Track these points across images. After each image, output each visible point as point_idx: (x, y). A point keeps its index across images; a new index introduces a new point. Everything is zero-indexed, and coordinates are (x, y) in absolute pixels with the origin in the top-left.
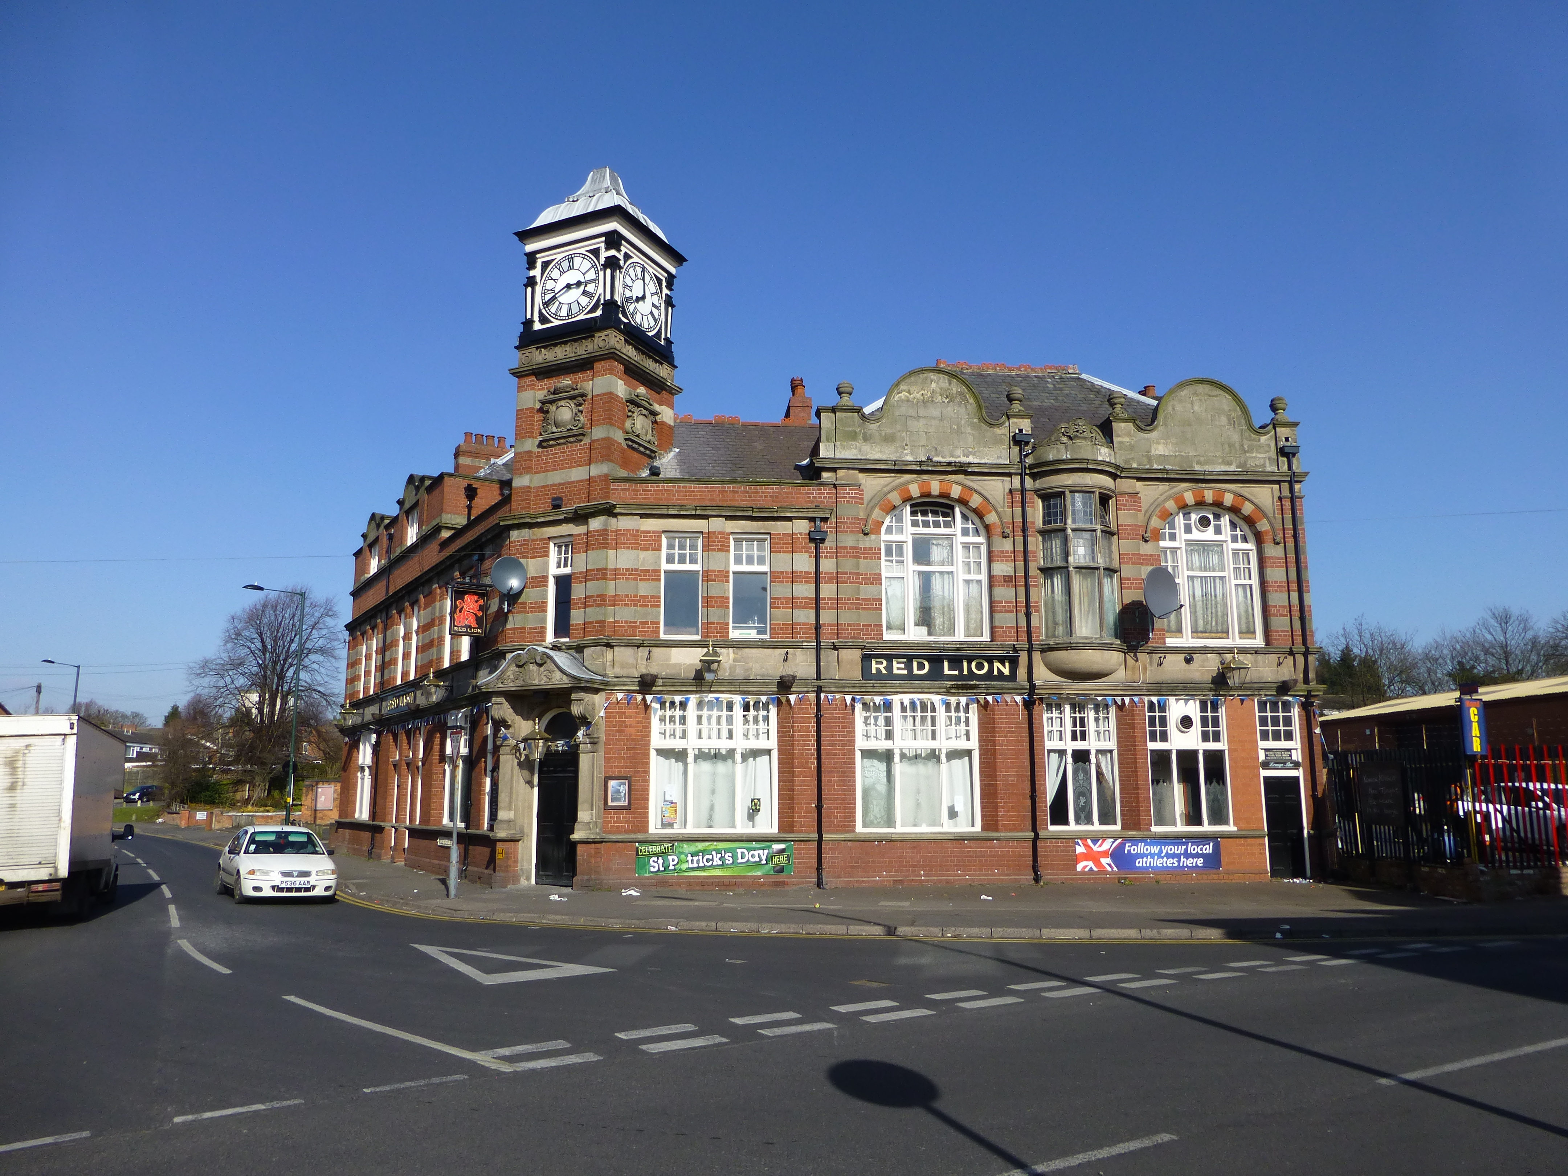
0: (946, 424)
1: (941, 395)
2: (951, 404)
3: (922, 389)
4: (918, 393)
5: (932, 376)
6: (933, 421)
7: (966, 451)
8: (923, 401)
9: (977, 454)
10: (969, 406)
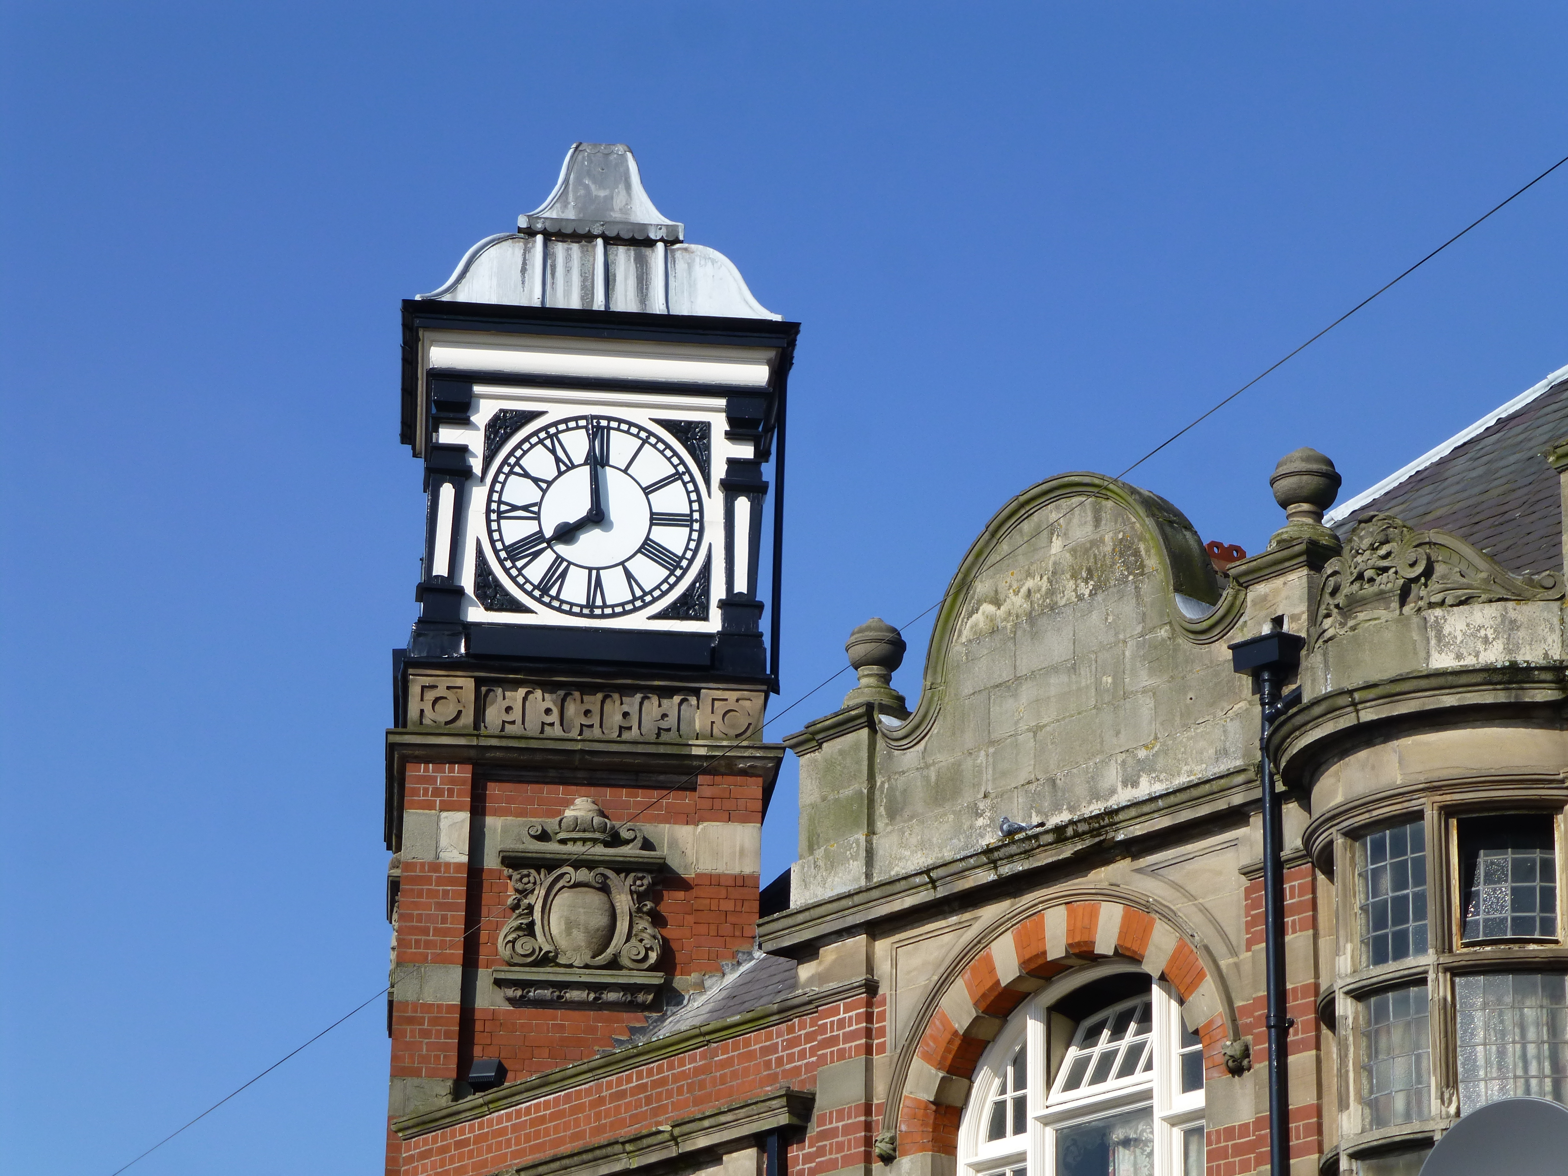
0: (1086, 678)
1: (1074, 576)
2: (1100, 597)
3: (1029, 574)
4: (1016, 593)
5: (1051, 513)
6: (1053, 680)
7: (1130, 761)
8: (1029, 615)
9: (1161, 763)
10: (1145, 587)
